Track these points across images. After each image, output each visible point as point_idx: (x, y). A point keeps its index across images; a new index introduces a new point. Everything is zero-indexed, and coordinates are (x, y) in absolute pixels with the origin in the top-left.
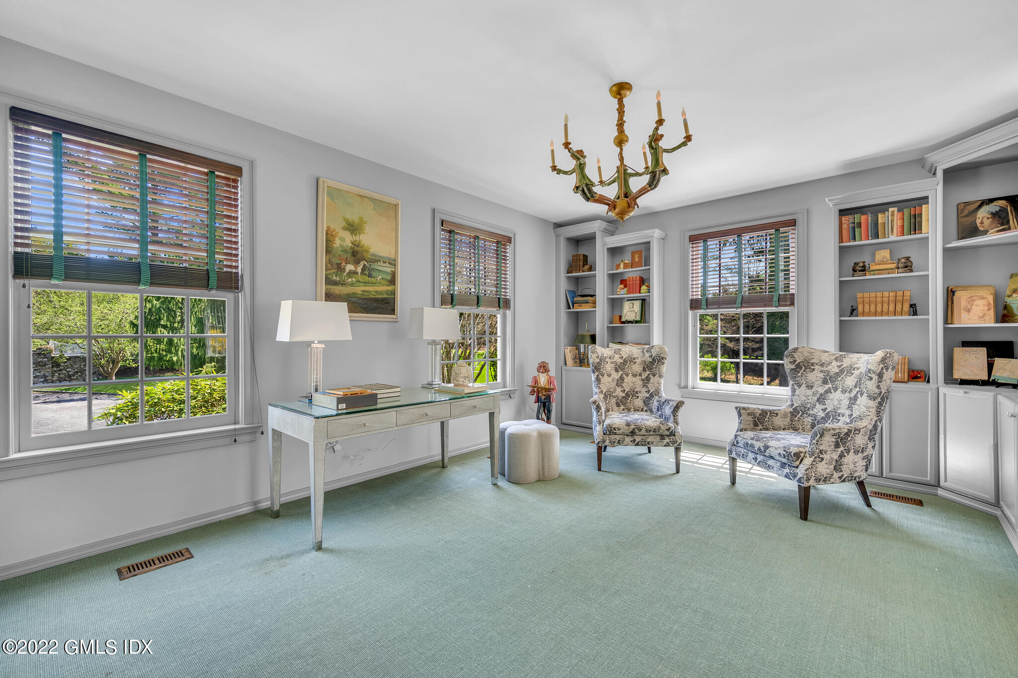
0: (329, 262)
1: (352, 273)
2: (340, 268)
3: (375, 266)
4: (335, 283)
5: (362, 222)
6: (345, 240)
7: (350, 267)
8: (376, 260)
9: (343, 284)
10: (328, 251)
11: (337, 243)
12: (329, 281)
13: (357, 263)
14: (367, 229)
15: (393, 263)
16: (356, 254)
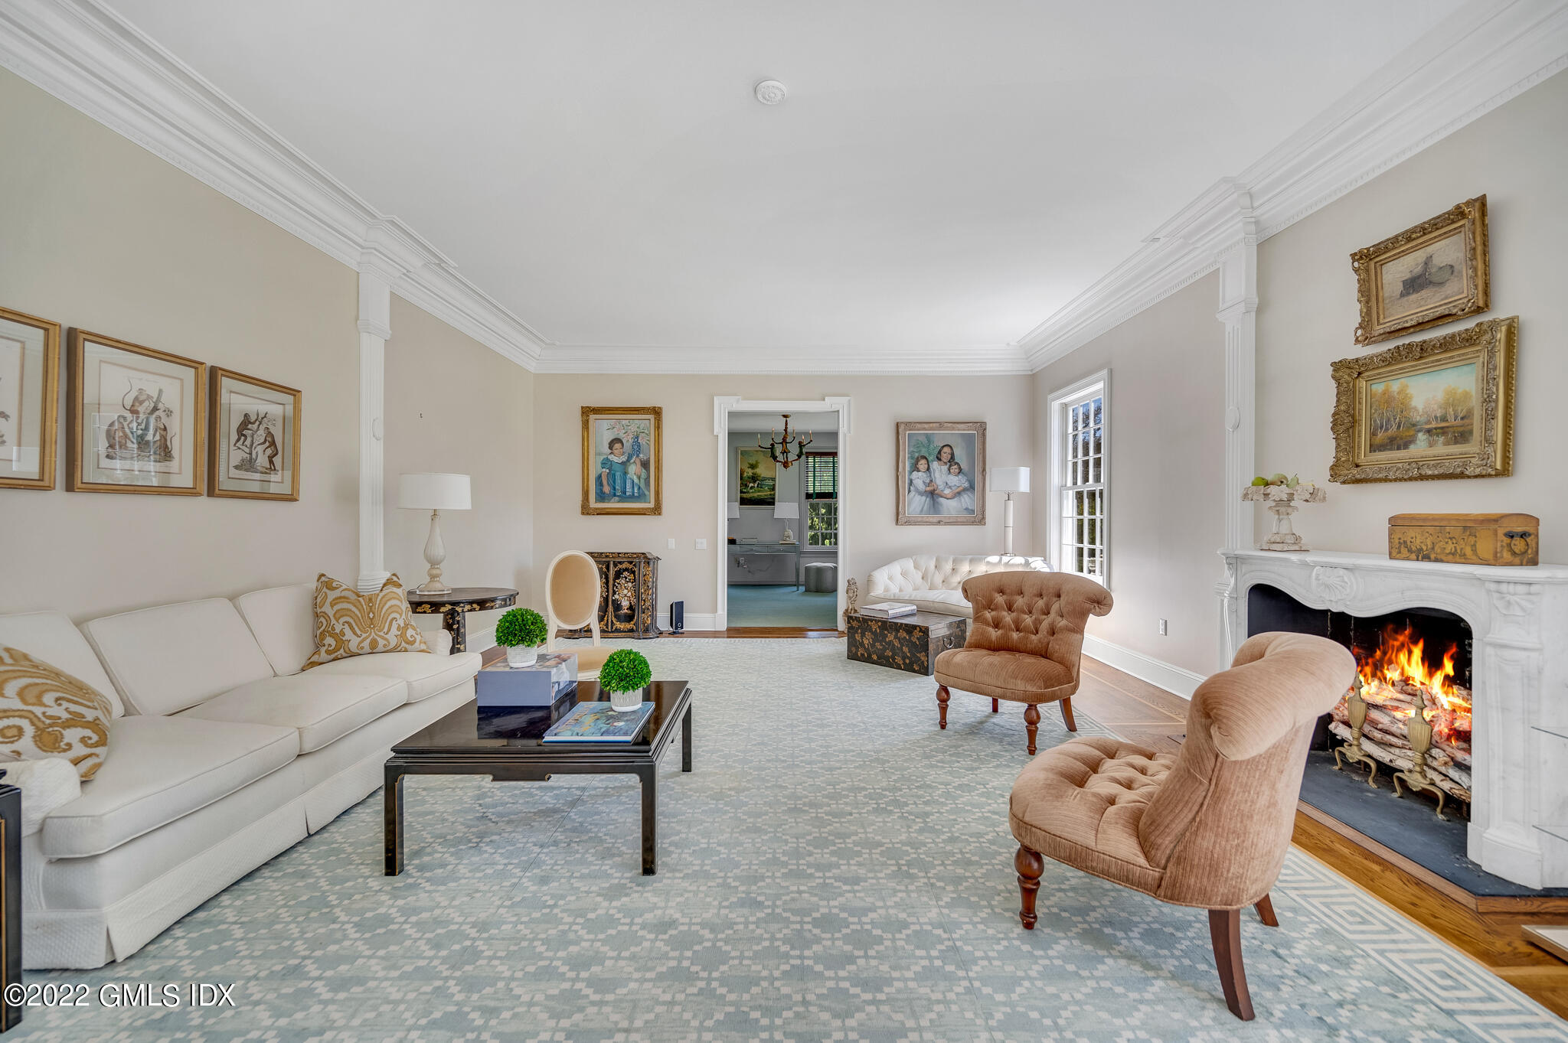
0: (742, 484)
1: (752, 488)
2: (746, 486)
3: (764, 483)
4: (744, 493)
5: (757, 463)
6: (749, 472)
7: (751, 485)
8: (765, 479)
9: (748, 492)
10: (741, 479)
11: (745, 474)
12: (741, 492)
13: (754, 482)
14: (760, 465)
15: (774, 479)
16: (754, 478)
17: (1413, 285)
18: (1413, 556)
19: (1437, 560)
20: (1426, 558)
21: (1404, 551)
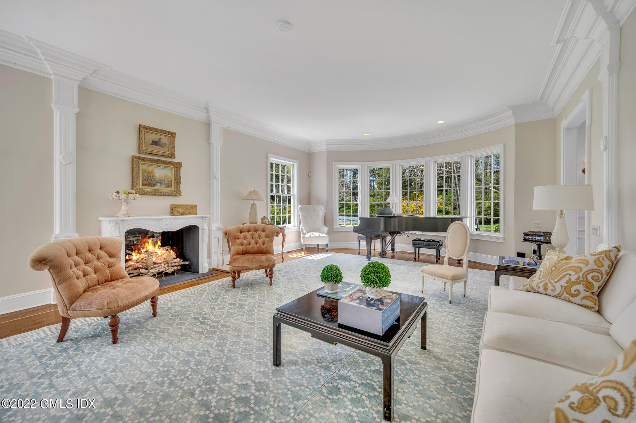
17: (155, 143)
18: (180, 214)
19: (186, 215)
20: (183, 215)
21: (178, 213)
